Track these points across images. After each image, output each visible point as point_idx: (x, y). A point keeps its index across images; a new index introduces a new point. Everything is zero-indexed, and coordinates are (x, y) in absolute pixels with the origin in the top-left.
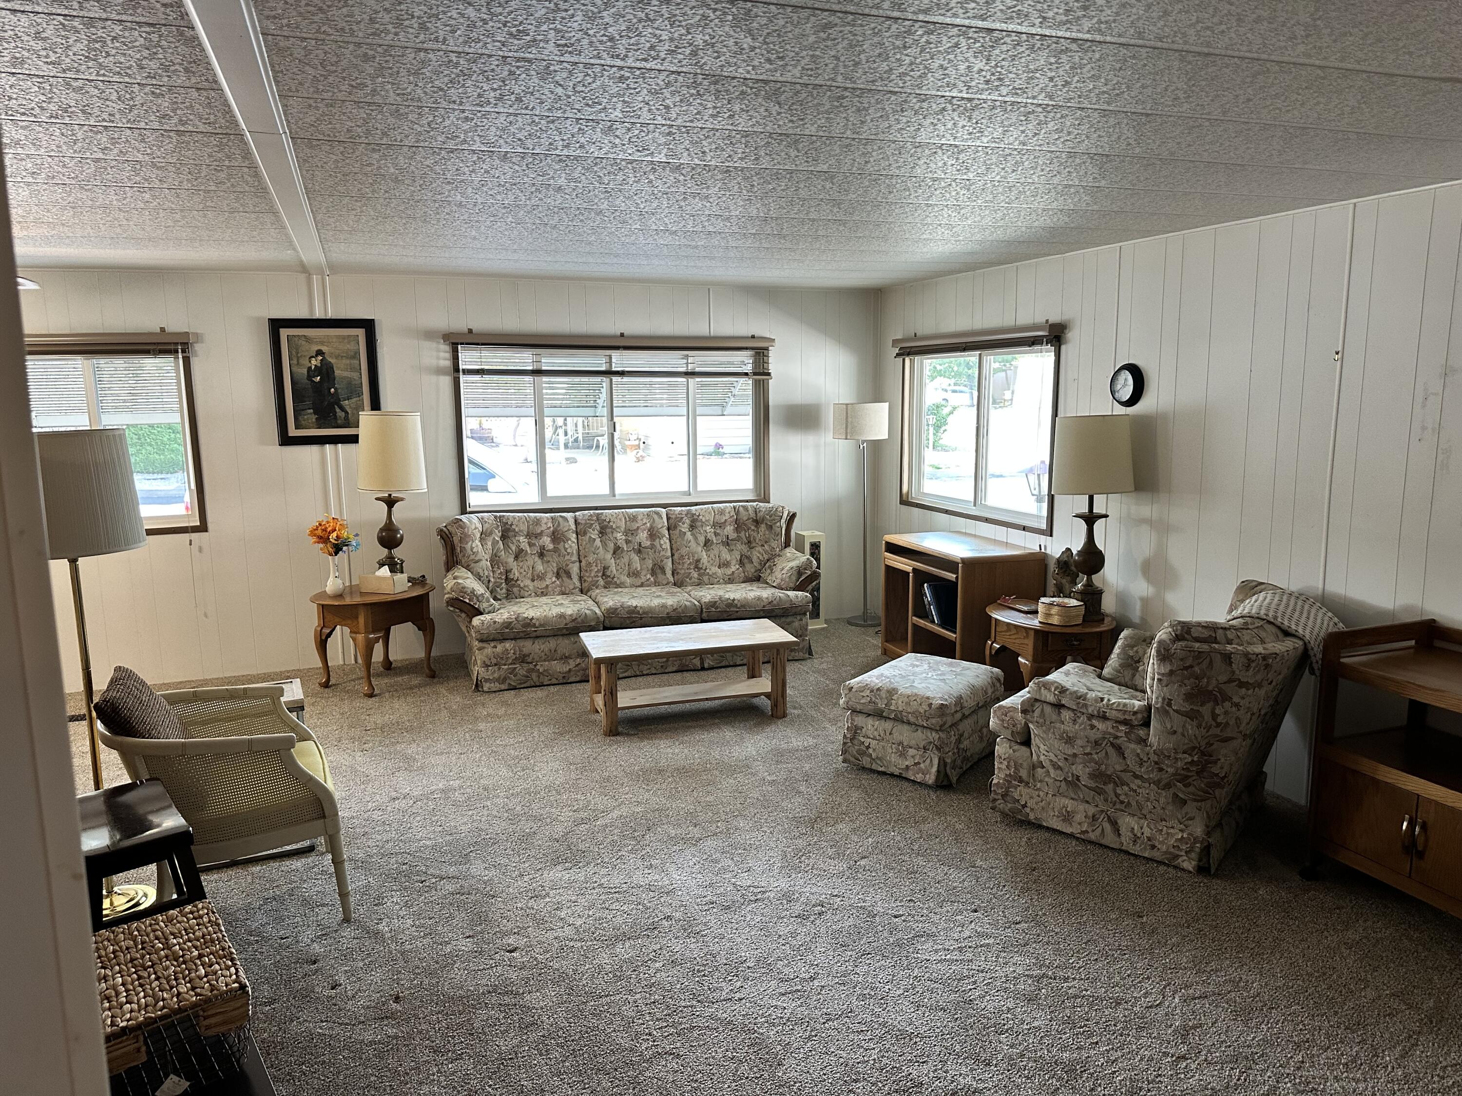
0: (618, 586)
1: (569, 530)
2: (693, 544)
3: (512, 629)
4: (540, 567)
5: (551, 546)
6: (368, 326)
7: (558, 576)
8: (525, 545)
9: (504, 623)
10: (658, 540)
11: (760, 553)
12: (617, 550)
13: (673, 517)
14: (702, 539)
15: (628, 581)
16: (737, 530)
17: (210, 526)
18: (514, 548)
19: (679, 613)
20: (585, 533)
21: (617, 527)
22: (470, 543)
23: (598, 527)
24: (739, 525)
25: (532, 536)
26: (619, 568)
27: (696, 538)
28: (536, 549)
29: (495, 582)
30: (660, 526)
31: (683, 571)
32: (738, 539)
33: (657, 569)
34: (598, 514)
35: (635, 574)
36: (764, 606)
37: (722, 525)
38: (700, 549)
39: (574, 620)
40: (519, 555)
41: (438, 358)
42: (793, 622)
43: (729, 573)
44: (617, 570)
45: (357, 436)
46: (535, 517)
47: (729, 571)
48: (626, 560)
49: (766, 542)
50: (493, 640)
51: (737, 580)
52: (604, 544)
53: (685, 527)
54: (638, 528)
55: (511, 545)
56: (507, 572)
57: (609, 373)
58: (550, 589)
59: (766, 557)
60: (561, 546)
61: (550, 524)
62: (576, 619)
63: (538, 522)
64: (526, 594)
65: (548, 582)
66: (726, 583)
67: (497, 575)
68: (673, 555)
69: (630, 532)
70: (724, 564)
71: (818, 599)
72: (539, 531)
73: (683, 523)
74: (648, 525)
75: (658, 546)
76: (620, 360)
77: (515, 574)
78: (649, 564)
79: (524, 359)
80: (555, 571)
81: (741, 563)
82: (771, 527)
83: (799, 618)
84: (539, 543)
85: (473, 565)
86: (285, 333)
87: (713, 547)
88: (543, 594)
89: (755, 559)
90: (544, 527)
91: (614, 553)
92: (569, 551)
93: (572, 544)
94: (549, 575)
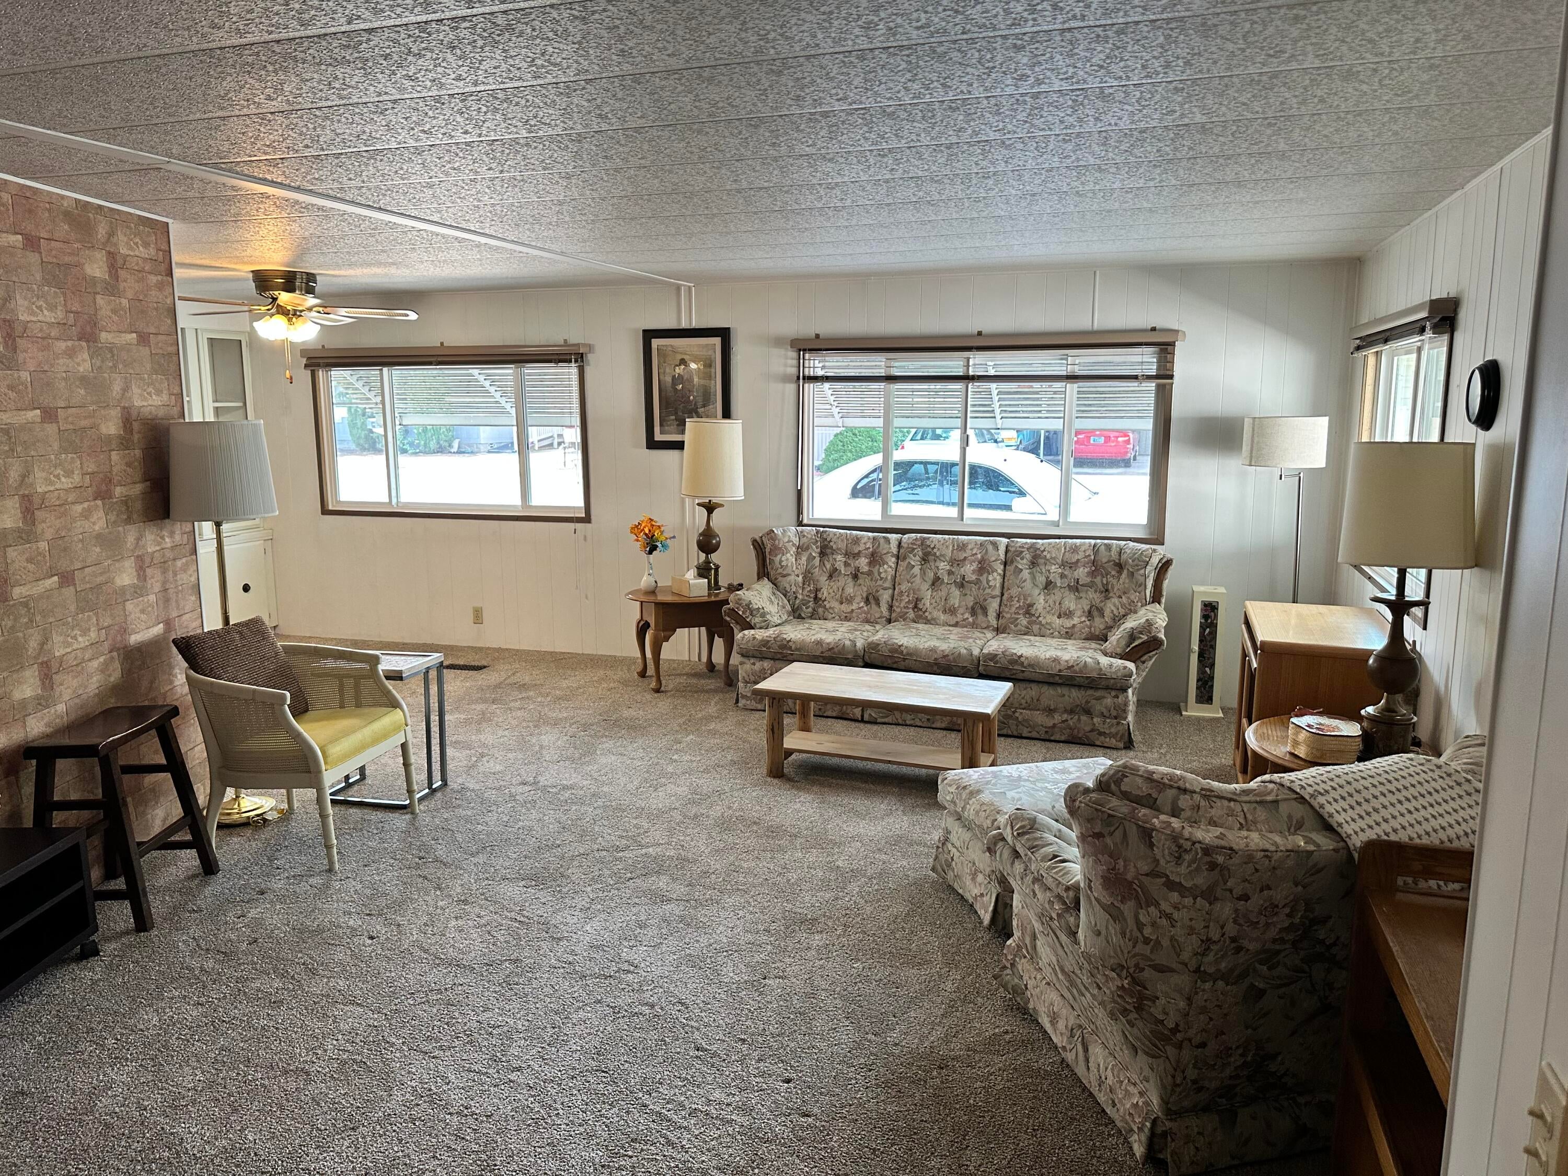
0: (928, 622)
1: (888, 553)
2: (1028, 585)
3: (769, 648)
4: (850, 590)
5: (866, 569)
6: (724, 334)
7: (867, 601)
8: (840, 566)
9: (762, 640)
10: (985, 575)
11: (1115, 605)
12: (936, 582)
13: (1012, 549)
14: (1041, 580)
15: (943, 617)
16: (1092, 574)
17: (592, 517)
18: (828, 566)
19: (949, 660)
20: (905, 558)
21: (941, 555)
22: (779, 557)
23: (920, 553)
24: (1096, 567)
25: (851, 555)
26: (934, 601)
27: (1034, 578)
28: (851, 570)
29: (803, 600)
30: (993, 559)
31: (1008, 616)
32: (1091, 585)
33: (979, 609)
34: (925, 538)
35: (952, 611)
36: (1060, 671)
37: (1073, 566)
38: (1037, 591)
39: (830, 650)
40: (833, 574)
41: (786, 365)
42: (1104, 697)
43: (1069, 625)
44: (931, 604)
45: (683, 442)
46: (857, 536)
47: (1068, 623)
48: (943, 594)
49: (1125, 593)
50: (754, 657)
51: (1077, 636)
52: (923, 571)
53: (1023, 564)
54: (965, 558)
55: (826, 563)
56: (817, 590)
57: (967, 378)
58: (854, 614)
59: (1122, 611)
60: (875, 570)
61: (869, 545)
62: (833, 648)
63: (857, 541)
64: (830, 616)
65: (855, 607)
66: (1061, 637)
67: (805, 592)
68: (1002, 595)
69: (956, 562)
70: (1065, 614)
71: (1212, 678)
72: (856, 551)
73: (1022, 559)
74: (979, 556)
75: (985, 582)
76: (982, 363)
77: (824, 594)
78: (970, 601)
79: (876, 364)
80: (865, 596)
81: (1090, 614)
82: (1132, 573)
83: (1113, 693)
84: (855, 563)
85: (780, 579)
86: (656, 343)
87: (1056, 591)
88: (847, 619)
89: (1107, 613)
90: (861, 548)
91: (933, 584)
92: (882, 575)
93: (888, 568)
94: (858, 599)
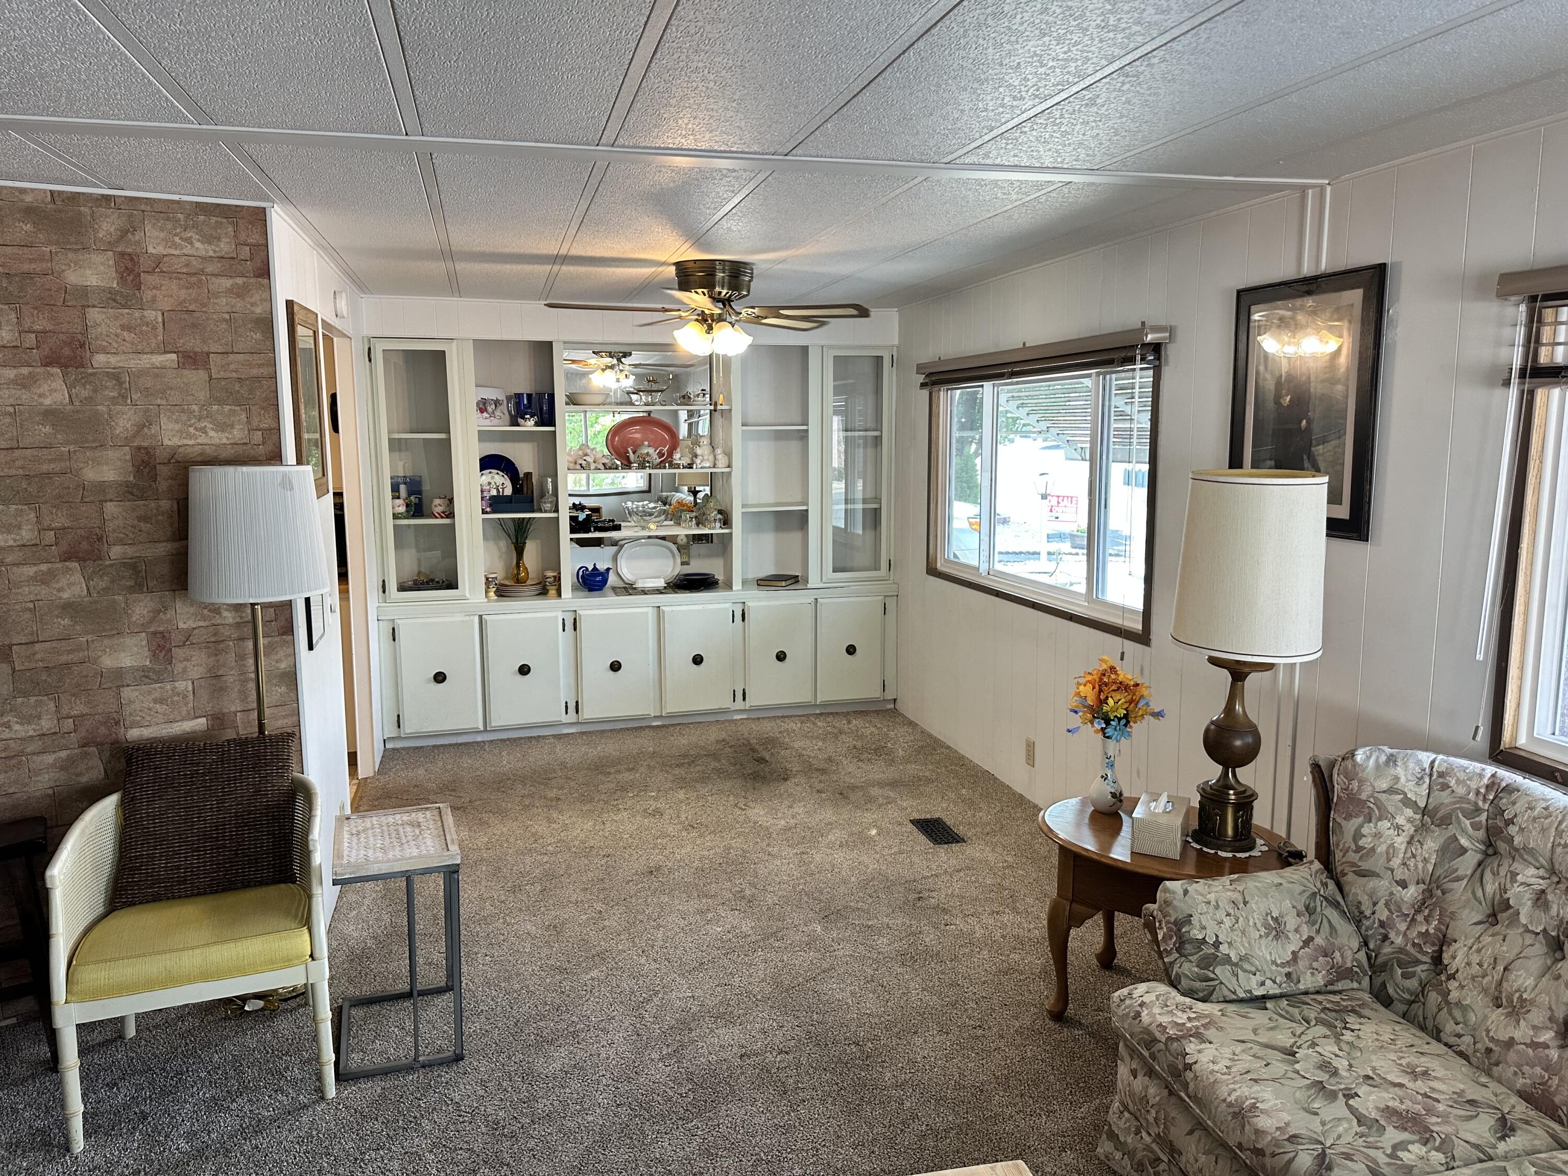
4: (1524, 981)
7: (1558, 1035)
8: (1523, 898)
17: (1152, 637)
25: (1558, 879)
28: (1547, 921)
40: (1496, 914)
56: (1444, 941)
64: (1454, 1028)
65: (1522, 1032)
77: (1458, 957)
80: (1557, 1016)
84: (1561, 907)
86: (1256, 313)
94: (1537, 1016)
